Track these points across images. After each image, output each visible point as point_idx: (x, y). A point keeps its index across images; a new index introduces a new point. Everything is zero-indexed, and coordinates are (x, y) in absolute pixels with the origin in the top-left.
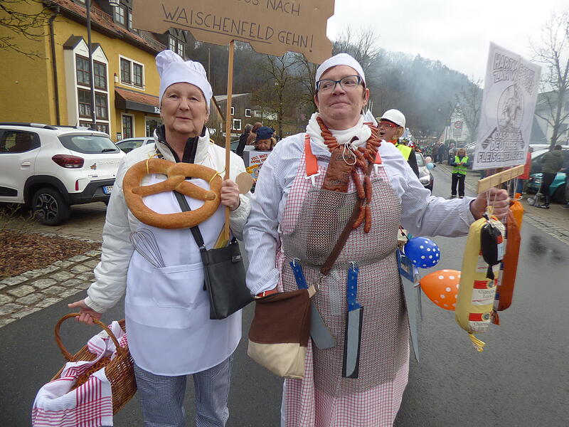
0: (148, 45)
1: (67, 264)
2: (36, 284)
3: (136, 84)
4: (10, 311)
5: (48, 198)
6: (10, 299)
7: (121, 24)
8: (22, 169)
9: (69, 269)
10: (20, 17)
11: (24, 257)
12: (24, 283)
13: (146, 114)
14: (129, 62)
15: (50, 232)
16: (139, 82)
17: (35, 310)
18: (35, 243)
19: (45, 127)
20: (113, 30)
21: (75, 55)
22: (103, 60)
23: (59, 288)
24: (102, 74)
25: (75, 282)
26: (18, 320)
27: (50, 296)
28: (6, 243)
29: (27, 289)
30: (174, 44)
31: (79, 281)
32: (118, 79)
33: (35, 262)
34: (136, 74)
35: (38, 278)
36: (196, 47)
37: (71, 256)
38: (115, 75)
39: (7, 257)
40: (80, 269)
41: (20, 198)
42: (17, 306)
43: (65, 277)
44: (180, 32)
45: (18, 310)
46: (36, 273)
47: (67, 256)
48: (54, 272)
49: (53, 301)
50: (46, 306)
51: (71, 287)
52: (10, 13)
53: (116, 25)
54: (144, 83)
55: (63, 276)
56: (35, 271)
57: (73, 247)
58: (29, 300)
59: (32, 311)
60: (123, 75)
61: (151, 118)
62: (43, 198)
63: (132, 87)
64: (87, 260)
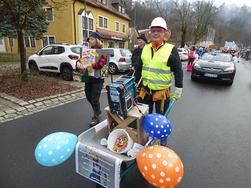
0: (110, 10)
1: (69, 93)
2: (59, 98)
3: (105, 27)
4: (50, 105)
5: (67, 71)
6: (51, 102)
7: (100, 2)
8: (59, 60)
9: (70, 95)
10: (58, 4)
11: (57, 90)
12: (56, 98)
13: (108, 39)
14: (102, 18)
15: (67, 83)
16: (106, 26)
17: (57, 106)
18: (61, 86)
19: (67, 45)
20: (96, 5)
21: (82, 17)
22: (92, 18)
23: (66, 100)
24: (91, 24)
25: (70, 99)
26: (52, 108)
27: (62, 102)
28: (53, 85)
29: (56, 100)
30: (121, 9)
31: (72, 99)
32: (98, 25)
33: (60, 92)
34: (105, 23)
35: (60, 97)
36: (132, 8)
37: (71, 91)
38: (97, 23)
39: (52, 89)
40: (73, 95)
41: (59, 71)
42: (53, 104)
43: (68, 97)
44: (123, 3)
45: (53, 105)
46: (59, 95)
47: (70, 91)
48: (65, 95)
49: (63, 104)
50: (61, 105)
51: (69, 100)
52: (54, 3)
53: (97, 3)
54: (108, 26)
55: (67, 97)
56: (59, 94)
57: (72, 88)
58: (56, 103)
59: (56, 106)
60: (100, 24)
61: (110, 41)
62: (65, 71)
63: (103, 28)
64: (76, 92)
